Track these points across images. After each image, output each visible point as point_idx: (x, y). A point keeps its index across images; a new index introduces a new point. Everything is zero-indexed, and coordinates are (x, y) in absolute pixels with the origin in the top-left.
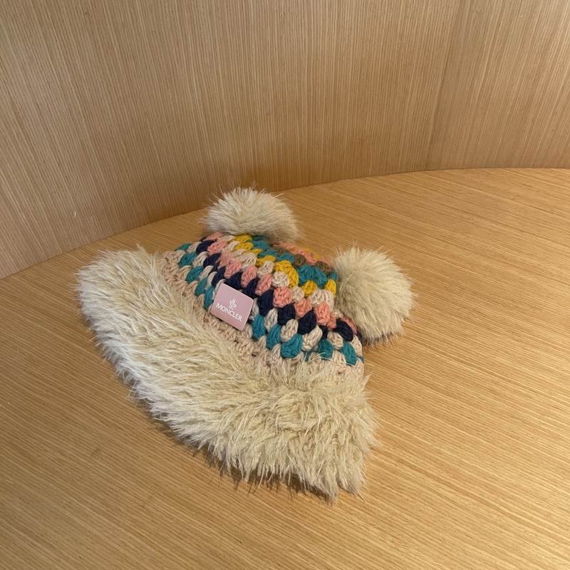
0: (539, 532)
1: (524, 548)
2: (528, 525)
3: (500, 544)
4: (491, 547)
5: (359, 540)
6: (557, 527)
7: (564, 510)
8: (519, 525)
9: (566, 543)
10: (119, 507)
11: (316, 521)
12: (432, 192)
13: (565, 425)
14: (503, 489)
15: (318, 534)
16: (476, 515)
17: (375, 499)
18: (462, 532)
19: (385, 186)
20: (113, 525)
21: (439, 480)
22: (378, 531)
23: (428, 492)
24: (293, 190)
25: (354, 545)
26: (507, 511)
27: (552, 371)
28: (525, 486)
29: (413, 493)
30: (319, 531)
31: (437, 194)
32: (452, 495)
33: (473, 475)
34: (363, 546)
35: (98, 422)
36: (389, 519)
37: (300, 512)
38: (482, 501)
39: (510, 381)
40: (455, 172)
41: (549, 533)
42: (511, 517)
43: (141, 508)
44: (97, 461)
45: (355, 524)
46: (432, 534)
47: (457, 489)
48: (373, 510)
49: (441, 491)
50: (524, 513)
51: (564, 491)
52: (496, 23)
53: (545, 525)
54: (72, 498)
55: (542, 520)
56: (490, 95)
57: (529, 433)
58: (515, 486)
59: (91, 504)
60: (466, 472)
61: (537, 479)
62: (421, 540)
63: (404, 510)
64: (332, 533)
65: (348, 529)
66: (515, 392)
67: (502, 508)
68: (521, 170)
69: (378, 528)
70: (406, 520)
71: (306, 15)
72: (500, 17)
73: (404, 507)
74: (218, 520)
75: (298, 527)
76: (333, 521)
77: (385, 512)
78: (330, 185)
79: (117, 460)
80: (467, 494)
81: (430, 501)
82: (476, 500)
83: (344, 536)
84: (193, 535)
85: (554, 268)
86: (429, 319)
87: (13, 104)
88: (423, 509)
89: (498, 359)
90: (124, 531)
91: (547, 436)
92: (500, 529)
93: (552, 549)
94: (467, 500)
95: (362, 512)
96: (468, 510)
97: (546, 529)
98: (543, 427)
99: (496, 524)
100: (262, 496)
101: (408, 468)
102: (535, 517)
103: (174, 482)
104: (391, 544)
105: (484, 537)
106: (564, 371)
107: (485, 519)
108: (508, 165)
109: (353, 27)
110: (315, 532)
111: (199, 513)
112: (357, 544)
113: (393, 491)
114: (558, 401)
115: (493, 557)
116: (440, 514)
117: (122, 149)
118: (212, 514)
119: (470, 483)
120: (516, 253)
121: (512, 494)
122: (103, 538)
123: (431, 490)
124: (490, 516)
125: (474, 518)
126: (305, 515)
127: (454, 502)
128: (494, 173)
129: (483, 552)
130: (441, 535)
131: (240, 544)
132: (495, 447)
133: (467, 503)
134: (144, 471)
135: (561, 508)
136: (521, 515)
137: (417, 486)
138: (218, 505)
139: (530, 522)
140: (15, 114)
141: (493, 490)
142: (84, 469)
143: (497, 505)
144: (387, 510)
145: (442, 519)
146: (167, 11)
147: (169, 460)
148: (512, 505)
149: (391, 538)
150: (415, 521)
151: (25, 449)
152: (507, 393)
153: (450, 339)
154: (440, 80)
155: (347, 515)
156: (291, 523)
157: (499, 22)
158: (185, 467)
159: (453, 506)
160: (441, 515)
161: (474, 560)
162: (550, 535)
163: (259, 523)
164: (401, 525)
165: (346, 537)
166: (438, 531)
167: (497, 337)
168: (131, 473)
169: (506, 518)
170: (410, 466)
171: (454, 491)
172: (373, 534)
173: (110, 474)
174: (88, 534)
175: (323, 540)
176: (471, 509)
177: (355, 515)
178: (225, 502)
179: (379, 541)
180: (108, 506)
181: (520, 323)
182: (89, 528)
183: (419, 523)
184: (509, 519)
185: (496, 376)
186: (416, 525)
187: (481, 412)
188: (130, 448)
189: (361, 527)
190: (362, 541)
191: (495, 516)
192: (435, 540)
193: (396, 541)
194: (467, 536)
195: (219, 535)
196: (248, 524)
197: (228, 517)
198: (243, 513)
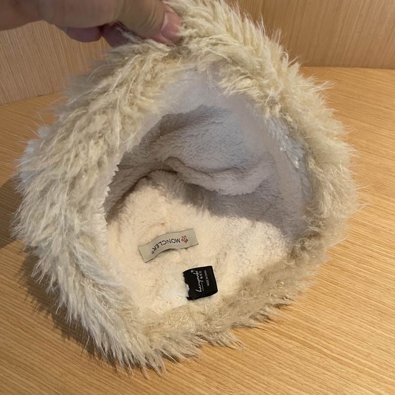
0: (360, 372)
1: (347, 389)
2: (349, 366)
3: (323, 386)
4: (315, 389)
5: (184, 387)
6: (376, 367)
7: (382, 350)
8: (340, 366)
9: (386, 383)
13: (379, 271)
16: (301, 358)
18: (286, 375)
22: (204, 377)
26: (329, 352)
27: (365, 225)
28: (345, 328)
32: (277, 339)
33: (297, 319)
36: (215, 365)
38: (304, 344)
41: (369, 372)
42: (334, 358)
45: (181, 371)
46: (257, 379)
47: (281, 333)
50: (345, 354)
51: (382, 333)
53: (365, 365)
55: (362, 360)
57: (347, 279)
58: (336, 328)
61: (356, 321)
62: (246, 385)
63: (230, 356)
64: (156, 382)
67: (324, 350)
70: (232, 366)
80: (291, 338)
82: (300, 343)
84: (10, 389)
85: (363, 142)
88: (248, 354)
91: (363, 281)
92: (323, 370)
93: (373, 388)
96: (291, 353)
97: (366, 369)
98: (360, 273)
99: (319, 365)
102: (356, 358)
104: (216, 390)
105: (307, 379)
106: (375, 224)
107: (308, 361)
110: (140, 382)
111: (20, 367)
114: (372, 250)
116: (264, 358)
118: (32, 366)
119: (293, 326)
121: (334, 336)
124: (313, 358)
125: (298, 361)
130: (266, 378)
132: (317, 293)
133: (291, 346)
135: (379, 348)
136: (342, 356)
139: (351, 362)
141: (315, 333)
143: (320, 347)
144: (213, 356)
145: (266, 363)
149: (217, 384)
150: (240, 365)
159: (277, 349)
162: (370, 375)
163: (82, 374)
164: (227, 370)
166: (263, 375)
169: (328, 359)
171: (277, 335)
172: (199, 381)
175: (147, 390)
176: (294, 352)
179: (205, 388)
183: (245, 368)
184: (332, 361)
186: (241, 370)
189: (187, 374)
190: (187, 389)
191: (318, 358)
192: (260, 384)
193: (221, 387)
194: (291, 379)
195: (38, 388)
196: (70, 375)
197: (49, 369)
198: (67, 365)
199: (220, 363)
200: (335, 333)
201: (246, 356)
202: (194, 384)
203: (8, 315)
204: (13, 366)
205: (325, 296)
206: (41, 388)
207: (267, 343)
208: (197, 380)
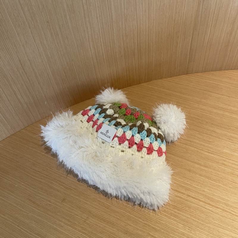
3: (233, 227)
4: (229, 229)
10: (75, 222)
11: (156, 223)
12: (190, 83)
14: (232, 204)
15: (157, 228)
16: (222, 216)
17: (179, 212)
18: (217, 224)
19: (170, 82)
20: (74, 230)
21: (205, 203)
23: (201, 207)
24: (133, 86)
25: (173, 232)
26: (234, 213)
29: (195, 209)
30: (158, 227)
31: (192, 83)
32: (211, 208)
33: (219, 200)
34: (176, 232)
35: (63, 188)
36: (186, 220)
37: (150, 220)
38: (223, 210)
39: (230, 160)
40: (199, 74)
43: (84, 222)
44: (65, 204)
45: (173, 223)
46: (205, 225)
47: (213, 206)
48: (179, 217)
49: (206, 207)
52: (213, 12)
54: (56, 220)
56: (212, 42)
59: (64, 222)
60: (216, 198)
62: (200, 228)
63: (192, 216)
64: (163, 227)
65: (170, 225)
66: (233, 164)
67: (232, 212)
68: (226, 71)
69: (182, 224)
70: (194, 220)
71: (135, 15)
72: (215, 10)
73: (192, 214)
74: (116, 225)
75: (149, 226)
76: (163, 222)
77: (184, 217)
78: (148, 83)
79: (73, 203)
80: (217, 208)
81: (202, 211)
82: (221, 210)
83: (168, 228)
84: (106, 232)
86: (195, 136)
87: (20, 61)
89: (224, 150)
90: (78, 232)
92: (232, 221)
94: (218, 210)
95: (175, 218)
96: (218, 214)
99: (230, 219)
100: (133, 214)
101: (192, 199)
103: (96, 210)
104: (188, 230)
105: (226, 225)
107: (226, 217)
108: (220, 69)
109: (155, 19)
111: (108, 223)
112: (174, 231)
113: (187, 208)
115: (231, 233)
117: (64, 75)
118: (113, 222)
120: (228, 106)
122: (70, 235)
123: (202, 207)
124: (228, 216)
125: (221, 217)
126: (152, 221)
127: (212, 211)
128: (215, 73)
129: (226, 231)
130: (208, 225)
131: (126, 234)
132: (227, 187)
133: (217, 211)
134: (84, 207)
137: (196, 206)
138: (116, 219)
140: (21, 65)
141: (228, 205)
142: (59, 208)
144: (185, 216)
145: (208, 219)
146: (80, 18)
147: (93, 201)
148: (236, 211)
149: (188, 228)
151: (35, 201)
152: (230, 164)
153: (203, 144)
154: (191, 37)
155: (169, 219)
156: (146, 224)
157: (214, 12)
158: (100, 204)
160: (208, 217)
161: (223, 235)
163: (133, 225)
164: (191, 222)
165: (169, 228)
167: (223, 141)
168: (79, 208)
169: (234, 216)
170: (193, 198)
171: (211, 207)
172: (181, 227)
173: (70, 209)
174: (64, 234)
175: (160, 230)
176: (220, 214)
177: (172, 219)
178: (118, 217)
179: (183, 229)
180: (71, 222)
181: (232, 135)
182: (63, 231)
184: (236, 217)
185: (224, 158)
186: (198, 222)
187: (220, 173)
188: (77, 197)
189: (175, 224)
190: (176, 230)
191: (230, 216)
192: (206, 227)
193: (190, 229)
194: (219, 225)
195: (117, 231)
196: (129, 226)
197: (120, 223)
198: (126, 222)
199: (188, 219)
200: (236, 205)
201: (199, 216)
202: (178, 228)
203: (99, 202)
204: (106, 223)
205: (231, 189)
206: (118, 231)
207: (207, 210)
208: (180, 226)
